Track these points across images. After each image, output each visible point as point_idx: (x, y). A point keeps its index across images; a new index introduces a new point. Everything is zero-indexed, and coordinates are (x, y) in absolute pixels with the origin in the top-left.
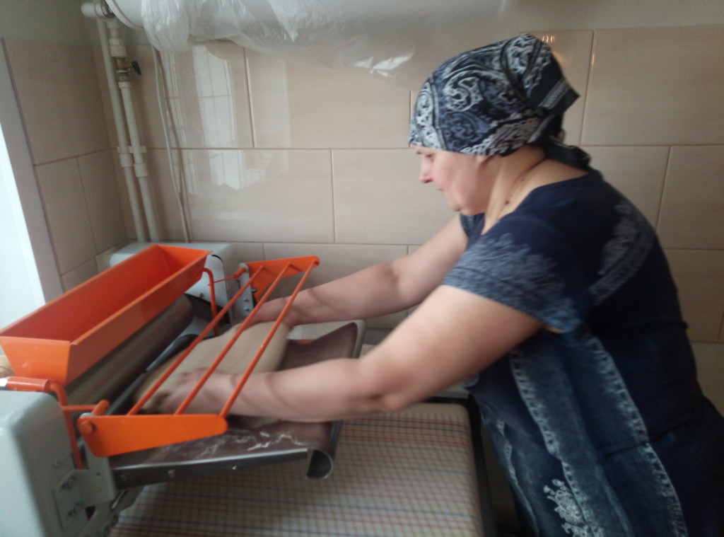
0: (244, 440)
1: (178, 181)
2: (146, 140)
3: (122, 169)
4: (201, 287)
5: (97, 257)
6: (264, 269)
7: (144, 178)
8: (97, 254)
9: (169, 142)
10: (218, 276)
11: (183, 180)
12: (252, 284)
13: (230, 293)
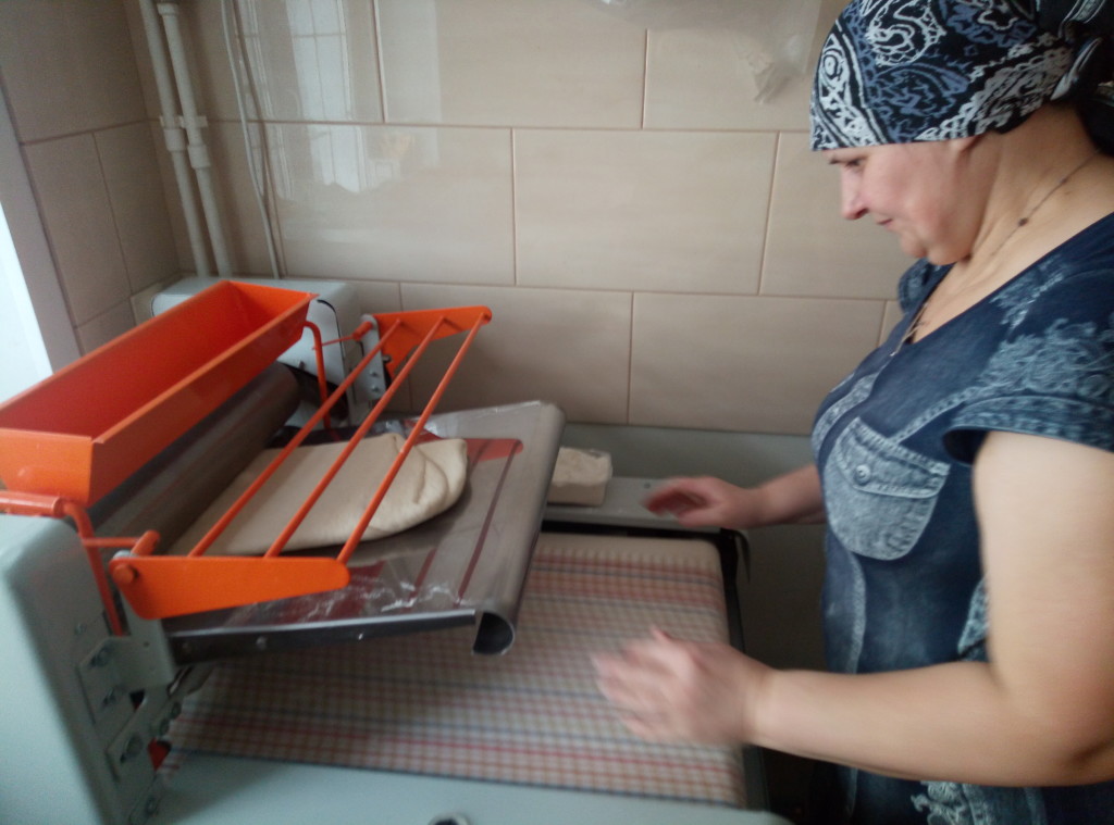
0: (376, 595)
1: (260, 176)
2: (207, 106)
3: (169, 155)
4: (301, 352)
5: (133, 299)
6: (402, 325)
7: (204, 169)
8: (132, 294)
9: (244, 110)
10: (328, 334)
11: (267, 174)
12: (382, 349)
13: (349, 363)
